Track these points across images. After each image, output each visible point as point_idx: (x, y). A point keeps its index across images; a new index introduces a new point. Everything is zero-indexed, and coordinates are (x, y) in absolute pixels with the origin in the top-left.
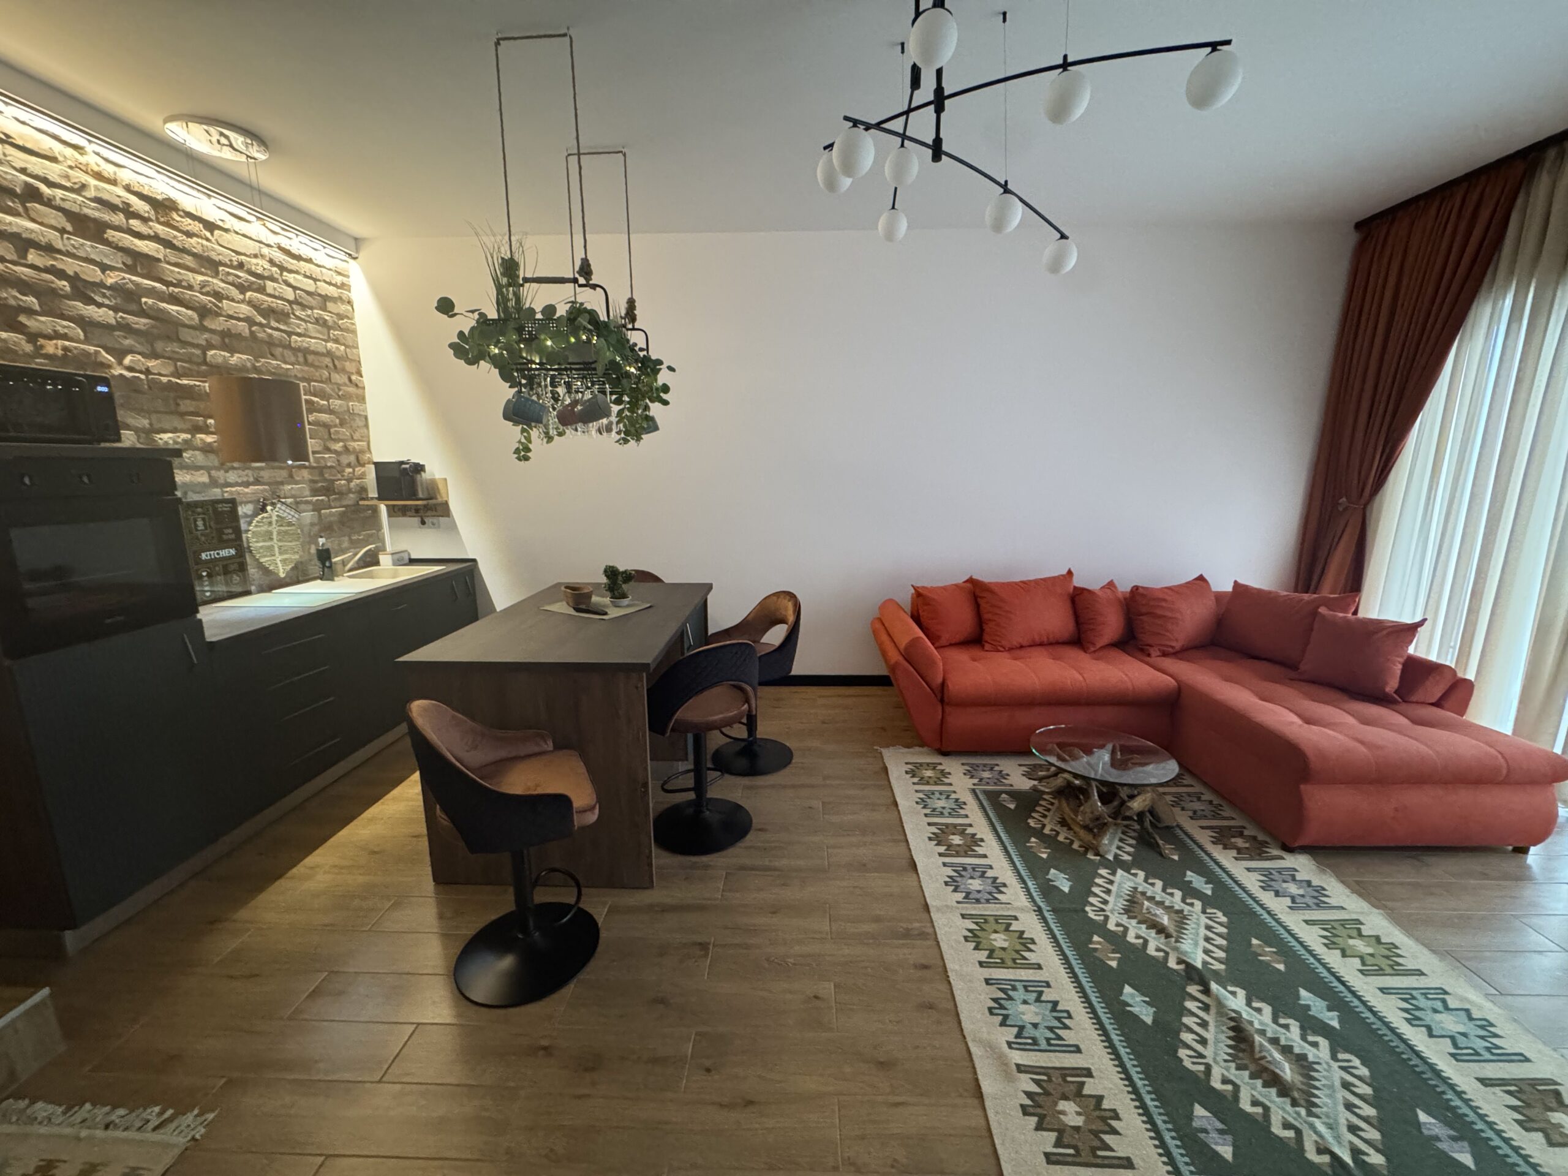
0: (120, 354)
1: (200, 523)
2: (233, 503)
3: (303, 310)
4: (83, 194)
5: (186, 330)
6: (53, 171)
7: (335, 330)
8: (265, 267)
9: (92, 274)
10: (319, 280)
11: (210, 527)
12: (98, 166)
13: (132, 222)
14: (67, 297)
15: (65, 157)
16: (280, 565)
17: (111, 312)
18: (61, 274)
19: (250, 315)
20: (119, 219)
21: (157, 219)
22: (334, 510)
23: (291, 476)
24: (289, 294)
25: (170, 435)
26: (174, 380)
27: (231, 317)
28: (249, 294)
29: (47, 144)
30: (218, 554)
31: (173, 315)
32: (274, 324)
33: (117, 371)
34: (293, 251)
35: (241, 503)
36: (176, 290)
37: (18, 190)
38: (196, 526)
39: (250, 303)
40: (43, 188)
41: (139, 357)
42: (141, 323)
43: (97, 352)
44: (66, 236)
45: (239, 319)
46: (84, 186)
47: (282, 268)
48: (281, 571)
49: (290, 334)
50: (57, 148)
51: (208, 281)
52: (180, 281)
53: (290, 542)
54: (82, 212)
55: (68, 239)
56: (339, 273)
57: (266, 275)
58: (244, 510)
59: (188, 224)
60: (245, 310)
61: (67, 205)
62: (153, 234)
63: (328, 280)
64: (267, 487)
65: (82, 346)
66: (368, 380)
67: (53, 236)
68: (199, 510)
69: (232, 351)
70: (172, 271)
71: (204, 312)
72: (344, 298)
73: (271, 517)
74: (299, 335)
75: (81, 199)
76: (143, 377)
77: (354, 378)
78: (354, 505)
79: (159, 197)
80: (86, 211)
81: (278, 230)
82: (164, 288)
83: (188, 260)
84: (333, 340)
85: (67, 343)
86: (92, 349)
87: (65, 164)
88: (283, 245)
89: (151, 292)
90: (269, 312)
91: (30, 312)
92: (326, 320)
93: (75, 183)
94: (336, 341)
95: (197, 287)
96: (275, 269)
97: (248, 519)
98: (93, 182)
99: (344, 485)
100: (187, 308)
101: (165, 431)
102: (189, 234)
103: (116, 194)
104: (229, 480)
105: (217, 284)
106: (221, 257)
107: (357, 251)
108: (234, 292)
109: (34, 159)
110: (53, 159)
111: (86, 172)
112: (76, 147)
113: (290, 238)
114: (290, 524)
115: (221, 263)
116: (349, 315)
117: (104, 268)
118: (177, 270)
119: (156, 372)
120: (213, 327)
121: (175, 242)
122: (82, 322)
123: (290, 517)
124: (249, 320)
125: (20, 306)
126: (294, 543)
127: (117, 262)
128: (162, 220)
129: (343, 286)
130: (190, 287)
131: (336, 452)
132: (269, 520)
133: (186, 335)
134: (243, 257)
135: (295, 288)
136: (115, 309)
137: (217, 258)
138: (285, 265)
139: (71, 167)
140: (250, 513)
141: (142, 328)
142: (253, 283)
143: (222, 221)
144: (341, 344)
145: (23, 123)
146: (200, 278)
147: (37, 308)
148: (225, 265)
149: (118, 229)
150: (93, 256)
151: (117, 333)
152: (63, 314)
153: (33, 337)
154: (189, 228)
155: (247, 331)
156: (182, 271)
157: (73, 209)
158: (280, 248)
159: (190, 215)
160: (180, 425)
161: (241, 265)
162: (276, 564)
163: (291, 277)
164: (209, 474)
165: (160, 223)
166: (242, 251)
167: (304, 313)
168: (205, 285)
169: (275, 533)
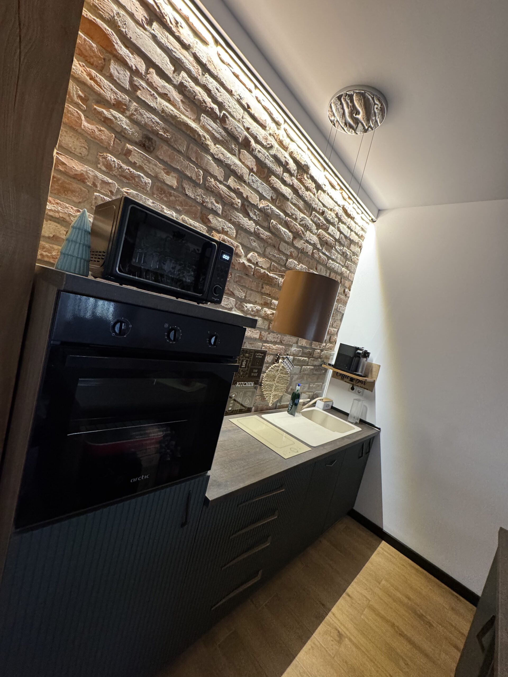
0: (248, 250)
1: (244, 363)
2: (264, 353)
3: (340, 246)
4: (270, 151)
5: (284, 244)
6: (261, 134)
7: (349, 261)
8: (333, 217)
9: (254, 199)
10: (353, 231)
11: (248, 367)
12: (283, 137)
13: (285, 174)
14: (236, 209)
15: (270, 128)
16: (272, 398)
17: (254, 224)
18: (239, 194)
19: (316, 242)
20: (279, 170)
21: (297, 176)
22: (308, 367)
24: (337, 235)
25: (252, 305)
26: (267, 272)
27: (307, 242)
28: (320, 230)
29: (263, 116)
31: (282, 234)
32: (324, 250)
33: (243, 260)
34: (348, 212)
35: (268, 354)
36: (289, 219)
37: (240, 140)
39: (319, 236)
40: (252, 142)
41: (256, 254)
42: (265, 234)
43: (237, 247)
44: (251, 174)
45: (310, 244)
46: (272, 147)
47: (340, 220)
49: (329, 258)
50: (269, 122)
51: (305, 218)
52: (293, 214)
53: (282, 384)
54: (265, 162)
55: (252, 175)
56: (362, 229)
57: (332, 221)
58: (268, 359)
60: (315, 239)
61: (259, 155)
62: (291, 184)
63: (356, 232)
64: (284, 347)
65: (232, 241)
66: (352, 294)
67: (244, 171)
68: (247, 355)
69: (300, 262)
70: (291, 208)
71: (297, 235)
72: (359, 244)
73: (279, 367)
74: (333, 260)
75: (267, 154)
76: (253, 267)
77: (347, 290)
78: (318, 366)
79: (303, 163)
80: (267, 161)
81: (346, 197)
82: (284, 216)
83: (301, 204)
84: (346, 266)
85: (226, 237)
86: (236, 243)
87: (268, 132)
88: (345, 207)
89: (277, 217)
90: (324, 243)
91: (215, 213)
92: (347, 254)
93: (268, 144)
94: (347, 268)
95: (299, 220)
96: (337, 219)
97: (267, 365)
98: (276, 145)
99: (318, 353)
100: (290, 231)
101: (250, 302)
102: (307, 189)
103: (284, 156)
104: (268, 339)
105: (309, 221)
106: (316, 206)
107: (377, 217)
108: (314, 228)
109: (255, 124)
111: (276, 140)
112: (277, 124)
113: (349, 204)
114: (286, 373)
115: (314, 209)
116: (358, 254)
117: (262, 197)
118: (294, 207)
119: (261, 266)
120: (297, 245)
121: (299, 191)
122: (239, 227)
123: (288, 368)
124: (314, 245)
125: (212, 209)
126: (283, 386)
127: (269, 196)
128: (299, 177)
129: (361, 237)
130: (296, 219)
132: (277, 368)
133: (283, 246)
134: (326, 209)
135: (341, 233)
136: (256, 223)
137: (314, 206)
138: (342, 218)
139: (270, 134)
140: (270, 361)
141: (265, 237)
142: (324, 225)
143: (325, 185)
144: (348, 270)
145: (259, 101)
146: (302, 215)
147: (220, 212)
148: (316, 211)
149: (277, 176)
150: (260, 190)
151: (252, 238)
152: (231, 220)
153: (211, 229)
154: (309, 185)
155: (311, 251)
156: (296, 209)
157: (261, 159)
159: (312, 178)
160: (259, 300)
161: (323, 213)
162: (270, 396)
163: (341, 226)
164: (261, 333)
165: (297, 179)
166: (327, 205)
167: (339, 248)
168: (303, 220)
169: (277, 377)
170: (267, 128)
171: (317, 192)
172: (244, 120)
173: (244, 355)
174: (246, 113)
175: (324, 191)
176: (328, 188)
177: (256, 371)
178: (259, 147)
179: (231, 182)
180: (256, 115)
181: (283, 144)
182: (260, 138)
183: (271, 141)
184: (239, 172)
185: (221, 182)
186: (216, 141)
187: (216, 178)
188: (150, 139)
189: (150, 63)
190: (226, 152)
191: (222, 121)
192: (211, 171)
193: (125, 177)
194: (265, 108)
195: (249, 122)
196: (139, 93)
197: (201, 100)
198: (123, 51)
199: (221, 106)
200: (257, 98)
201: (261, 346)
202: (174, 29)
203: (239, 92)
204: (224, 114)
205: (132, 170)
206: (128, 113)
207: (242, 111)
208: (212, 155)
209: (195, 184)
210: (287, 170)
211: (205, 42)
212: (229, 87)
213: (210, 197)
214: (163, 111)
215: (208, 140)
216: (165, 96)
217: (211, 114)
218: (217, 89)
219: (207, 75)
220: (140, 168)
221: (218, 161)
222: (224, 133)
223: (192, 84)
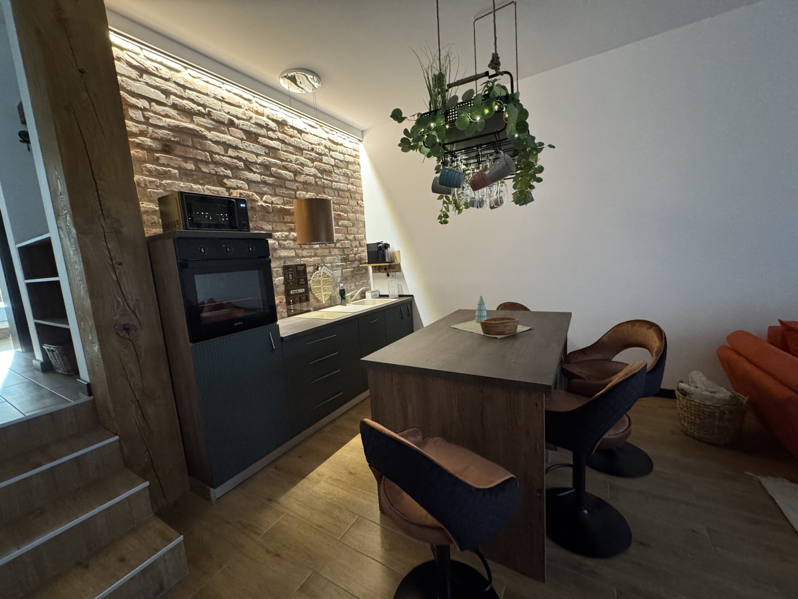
0: (261, 195)
1: (290, 276)
2: (304, 265)
3: (338, 170)
4: (251, 121)
5: (289, 182)
6: (239, 112)
7: (352, 178)
8: (323, 149)
9: (252, 158)
10: (346, 154)
11: (295, 278)
12: (257, 108)
13: (269, 133)
14: (242, 170)
15: (244, 106)
16: (323, 297)
17: (259, 176)
18: (240, 159)
19: (315, 173)
20: (263, 132)
21: (279, 130)
22: (348, 270)
23: (330, 252)
24: (332, 162)
25: (280, 233)
26: (283, 206)
27: (307, 175)
28: (315, 163)
29: (238, 100)
30: (297, 291)
31: (284, 176)
32: (325, 177)
33: (260, 203)
34: (335, 141)
35: (308, 266)
36: (285, 163)
37: (226, 122)
38: (289, 277)
39: (315, 167)
40: (236, 120)
41: (269, 196)
42: (270, 180)
43: (252, 195)
44: (243, 141)
45: (310, 175)
46: (251, 118)
47: (330, 150)
48: (324, 300)
49: (332, 181)
50: (242, 101)
51: (298, 158)
52: (287, 159)
53: (328, 285)
54: (250, 130)
55: (244, 143)
56: (354, 150)
57: (323, 153)
58: (309, 269)
59: (291, 132)
60: (313, 171)
61: (244, 127)
62: (277, 137)
63: (349, 154)
64: (319, 258)
65: (247, 192)
66: (365, 203)
67: (238, 142)
68: (291, 269)
69: (307, 191)
70: (284, 155)
71: (296, 173)
72: (356, 162)
73: (320, 273)
74: (336, 182)
75: (250, 124)
76: (270, 205)
77: (359, 202)
78: (357, 267)
79: (280, 120)
80: (252, 129)
81: (328, 131)
82: (281, 162)
83: (291, 149)
84: (351, 183)
85: (241, 191)
86: (250, 193)
87: (244, 109)
88: (330, 138)
89: (275, 165)
90: (322, 171)
91: (228, 177)
92: (348, 174)
93: (248, 117)
94: (352, 184)
95: (294, 161)
96: (327, 150)
97: (311, 274)
98: (254, 115)
99: (353, 257)
100: (290, 171)
101: (278, 231)
102: (291, 136)
103: (263, 120)
104: (303, 255)
105: (302, 159)
106: (304, 146)
107: (363, 137)
108: (309, 163)
109: (232, 107)
110: (240, 107)
111: (252, 112)
112: (249, 100)
113: (334, 135)
114: (328, 277)
115: (304, 149)
116: (358, 171)
117: (257, 155)
118: (286, 154)
119: (276, 203)
120: (300, 180)
121: (286, 140)
122: (249, 182)
123: (328, 273)
124: (315, 176)
125: (224, 175)
126: (329, 286)
127: (262, 152)
128: (281, 130)
129: (356, 156)
130: (291, 162)
131: (350, 240)
132: (319, 275)
133: (288, 184)
134: (313, 146)
135: (335, 159)
136: (260, 174)
137: (302, 147)
138: (331, 148)
139: (246, 110)
140: (312, 271)
141: (271, 182)
142: (317, 158)
143: (305, 129)
144: (354, 186)
145: (229, 91)
146: (295, 157)
147: (231, 175)
148: (306, 150)
149: (264, 136)
150: (253, 150)
151: (261, 185)
152: (240, 178)
153: (228, 189)
154: (292, 133)
155: (314, 181)
156: (288, 154)
157: (246, 129)
158: (329, 140)
159: (292, 127)
160: (284, 228)
161: (312, 149)
162: (322, 296)
163: (333, 154)
164: (295, 251)
165: (280, 132)
166: (313, 142)
167: (338, 171)
168: (297, 160)
169: (322, 281)
170: (243, 106)
171: (301, 136)
172: (223, 108)
173: (288, 270)
174: (223, 103)
175: (307, 133)
176: (309, 129)
177: (303, 280)
178: (241, 122)
179: (231, 152)
180: (231, 101)
181: (259, 113)
182: (240, 115)
183: (249, 114)
184: (234, 144)
185: (223, 156)
186: (209, 130)
187: (219, 154)
188: (167, 146)
189: (150, 100)
190: (219, 134)
191: (209, 114)
192: (214, 150)
193: (162, 174)
194: (235, 94)
195: (227, 108)
196: (151, 121)
197: (190, 108)
198: (133, 100)
199: (204, 106)
200: (227, 90)
201: (299, 261)
202: (156, 73)
203: (213, 92)
204: (208, 111)
205: (163, 168)
206: (149, 135)
207: (220, 103)
208: (211, 140)
209: (206, 163)
210: (269, 129)
211: (178, 71)
212: (205, 92)
213: (219, 167)
214: (169, 125)
215: (204, 131)
216: (166, 116)
217: (200, 114)
218: (197, 97)
219: (187, 91)
220: (168, 166)
221: (217, 143)
222: (213, 123)
223: (180, 100)
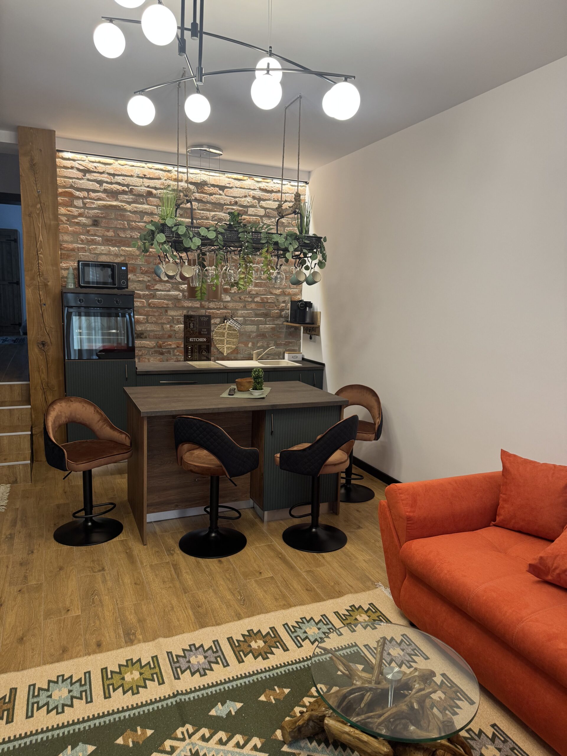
2: (209, 318)
6: (157, 183)
11: (196, 327)
16: (225, 349)
29: (158, 174)
30: (198, 340)
35: (214, 318)
37: (145, 195)
38: (190, 326)
40: (154, 191)
44: (159, 208)
48: (225, 352)
51: (217, 214)
58: (214, 321)
67: (153, 209)
70: (201, 213)
79: (198, 181)
83: (208, 206)
93: (166, 186)
97: (216, 326)
98: (172, 183)
104: (209, 307)
110: (159, 179)
140: (216, 323)
157: (163, 196)
164: (201, 303)
170: (162, 178)
171: (223, 192)
172: (144, 183)
173: (189, 319)
174: (144, 179)
175: (231, 188)
176: (233, 183)
177: (206, 330)
178: (159, 191)
179: (146, 218)
180: (151, 177)
181: (177, 179)
182: (158, 186)
183: (167, 183)
184: (150, 211)
185: (139, 222)
186: (129, 203)
187: (135, 222)
188: (96, 221)
189: (88, 191)
190: (137, 205)
191: (131, 191)
192: (131, 219)
195: (147, 182)
196: (87, 206)
197: (116, 189)
198: (77, 193)
199: (128, 186)
200: (149, 168)
201: (204, 313)
202: (95, 170)
203: (136, 173)
204: (131, 188)
205: (92, 237)
206: (85, 216)
208: (130, 211)
209: (124, 229)
211: (110, 165)
212: (130, 174)
213: (134, 232)
214: (99, 206)
215: (125, 205)
216: (99, 199)
217: (124, 192)
218: (123, 180)
219: (116, 177)
220: (95, 235)
221: (135, 212)
222: (134, 197)
223: (109, 186)
